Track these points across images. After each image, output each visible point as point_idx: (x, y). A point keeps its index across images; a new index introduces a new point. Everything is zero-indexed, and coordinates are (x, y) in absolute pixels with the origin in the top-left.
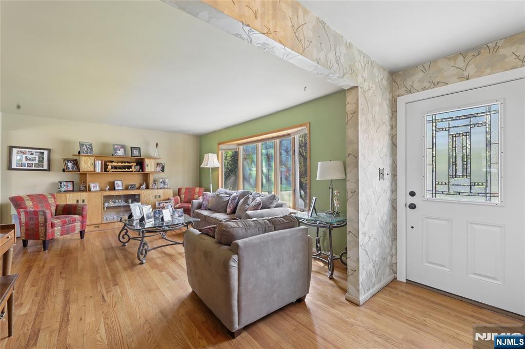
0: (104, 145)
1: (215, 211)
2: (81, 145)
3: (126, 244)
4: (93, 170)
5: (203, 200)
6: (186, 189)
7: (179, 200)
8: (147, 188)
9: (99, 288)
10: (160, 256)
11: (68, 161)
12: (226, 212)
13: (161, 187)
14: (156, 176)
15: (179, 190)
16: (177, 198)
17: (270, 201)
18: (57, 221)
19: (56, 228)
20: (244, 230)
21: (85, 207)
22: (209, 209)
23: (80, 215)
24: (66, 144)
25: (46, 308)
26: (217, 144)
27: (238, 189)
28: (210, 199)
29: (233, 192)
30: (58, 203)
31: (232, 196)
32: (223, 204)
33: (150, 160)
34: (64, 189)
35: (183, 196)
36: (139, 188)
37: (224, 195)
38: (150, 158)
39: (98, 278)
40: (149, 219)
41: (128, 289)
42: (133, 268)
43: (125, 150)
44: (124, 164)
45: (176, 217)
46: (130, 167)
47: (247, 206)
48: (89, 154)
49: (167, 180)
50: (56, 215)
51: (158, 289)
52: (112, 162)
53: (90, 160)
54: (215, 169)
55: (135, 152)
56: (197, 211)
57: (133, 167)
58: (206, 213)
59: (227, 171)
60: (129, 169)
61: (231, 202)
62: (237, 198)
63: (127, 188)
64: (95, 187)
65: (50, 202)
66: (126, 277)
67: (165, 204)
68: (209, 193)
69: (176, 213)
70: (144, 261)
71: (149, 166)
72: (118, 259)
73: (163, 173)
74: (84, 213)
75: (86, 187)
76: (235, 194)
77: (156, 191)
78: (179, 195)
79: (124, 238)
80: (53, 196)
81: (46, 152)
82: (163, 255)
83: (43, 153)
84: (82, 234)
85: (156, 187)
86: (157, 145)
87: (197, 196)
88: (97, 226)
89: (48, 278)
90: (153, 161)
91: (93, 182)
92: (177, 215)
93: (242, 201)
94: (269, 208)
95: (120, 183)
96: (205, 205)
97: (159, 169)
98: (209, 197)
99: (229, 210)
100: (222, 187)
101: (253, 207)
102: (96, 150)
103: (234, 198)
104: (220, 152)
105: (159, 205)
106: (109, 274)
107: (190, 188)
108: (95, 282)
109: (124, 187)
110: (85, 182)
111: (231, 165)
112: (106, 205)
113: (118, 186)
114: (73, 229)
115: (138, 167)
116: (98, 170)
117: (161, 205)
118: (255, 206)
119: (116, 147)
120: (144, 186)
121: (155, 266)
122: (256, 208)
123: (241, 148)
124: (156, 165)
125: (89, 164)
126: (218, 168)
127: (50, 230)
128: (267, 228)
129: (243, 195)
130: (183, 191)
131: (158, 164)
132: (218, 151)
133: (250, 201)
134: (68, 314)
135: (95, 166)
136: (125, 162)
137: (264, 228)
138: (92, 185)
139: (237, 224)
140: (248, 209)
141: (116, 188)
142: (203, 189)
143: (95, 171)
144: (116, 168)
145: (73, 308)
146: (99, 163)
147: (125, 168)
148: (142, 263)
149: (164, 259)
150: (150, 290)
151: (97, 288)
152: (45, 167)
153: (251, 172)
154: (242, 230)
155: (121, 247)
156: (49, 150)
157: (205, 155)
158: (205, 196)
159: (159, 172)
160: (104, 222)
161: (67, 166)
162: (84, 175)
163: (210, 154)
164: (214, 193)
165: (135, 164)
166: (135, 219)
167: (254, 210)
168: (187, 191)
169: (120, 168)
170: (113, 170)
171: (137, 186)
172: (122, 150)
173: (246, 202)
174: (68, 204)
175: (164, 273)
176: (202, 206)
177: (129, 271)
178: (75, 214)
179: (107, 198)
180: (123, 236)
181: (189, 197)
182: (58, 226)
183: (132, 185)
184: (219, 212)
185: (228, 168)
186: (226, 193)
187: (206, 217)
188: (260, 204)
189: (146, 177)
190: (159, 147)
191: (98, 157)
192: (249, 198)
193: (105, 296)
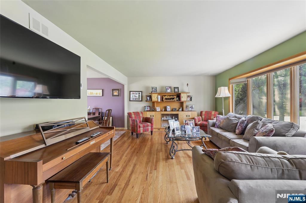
0: (162, 88)
1: (226, 130)
2: (152, 88)
3: (168, 143)
4: (157, 100)
5: (217, 121)
6: (206, 112)
7: (201, 119)
8: (183, 110)
9: (148, 168)
10: (184, 156)
11: (148, 96)
12: (235, 132)
13: (190, 110)
14: (188, 103)
15: (201, 112)
16: (200, 118)
17: (287, 129)
18: (141, 125)
19: (141, 129)
20: (249, 168)
21: (153, 119)
22: (221, 128)
23: (150, 123)
24: (147, 88)
25: (125, 171)
26: (228, 80)
27: (247, 114)
28: (222, 120)
29: (242, 116)
30: (143, 116)
31: (240, 120)
32: (234, 125)
33: (183, 94)
34: (147, 109)
35: (203, 117)
36: (178, 110)
37: (234, 118)
38: (184, 93)
39: (150, 161)
40: (177, 131)
41: (160, 175)
42: (167, 160)
43: (171, 89)
44: (170, 97)
45: (194, 132)
46: (173, 98)
47: (256, 130)
48: (155, 93)
49: (193, 106)
50: (143, 122)
51: (176, 183)
52: (165, 96)
53: (156, 95)
54: (226, 98)
55: (176, 90)
56: (212, 128)
57: (175, 99)
58: (218, 131)
59: (237, 100)
60: (173, 99)
61: (240, 125)
62: (246, 122)
63: (172, 110)
64: (158, 109)
65: (141, 116)
66: (162, 166)
67: (189, 122)
68: (221, 116)
69: (194, 129)
70: (174, 158)
71: (183, 97)
72: (162, 152)
73: (191, 102)
74: (152, 122)
75: (154, 109)
76: (244, 119)
77: (187, 112)
78: (201, 116)
79: (167, 139)
80: (142, 113)
81: (141, 93)
82: (186, 156)
83: (140, 93)
84: (152, 132)
85: (187, 110)
86: (188, 84)
87: (213, 117)
88: (159, 129)
89: (132, 154)
90: (185, 94)
91: (157, 107)
92: (195, 131)
93: (250, 125)
94: (284, 136)
95: (169, 107)
96: (218, 124)
97: (189, 99)
98: (221, 119)
99: (237, 131)
100: (233, 112)
101: (263, 133)
102: (158, 91)
103: (243, 122)
104: (231, 86)
105: (185, 122)
106: (155, 160)
107: (208, 112)
108: (147, 163)
109: (171, 109)
110: (154, 107)
111: (241, 95)
112: (163, 119)
113: (168, 109)
114: (148, 130)
115: (178, 98)
116: (159, 101)
117: (187, 122)
118: (266, 132)
119: (167, 88)
120: (181, 109)
121: (179, 163)
122: (268, 134)
123: (250, 80)
124: (187, 97)
125: (156, 97)
126: (229, 97)
127: (139, 129)
128: (286, 172)
129: (251, 120)
130: (204, 113)
131: (188, 96)
132: (229, 84)
133: (259, 127)
134: (130, 180)
135: (158, 99)
136: (171, 96)
137: (281, 171)
138: (157, 108)
139: (239, 157)
140: (257, 133)
141: (167, 110)
142: (217, 112)
143: (158, 101)
144: (167, 99)
145: (133, 177)
146: (159, 97)
147: (171, 99)
148: (172, 158)
149: (186, 159)
150: (171, 182)
151: (147, 168)
152: (140, 100)
153: (261, 100)
154: (246, 167)
155: (166, 144)
156: (141, 92)
157: (219, 88)
158: (218, 118)
159: (189, 101)
160: (162, 128)
161: (147, 99)
162: (154, 103)
163: (222, 88)
164: (225, 116)
165: (176, 97)
166: (171, 129)
167: (264, 136)
168: (206, 113)
169: (169, 99)
170: (165, 100)
171: (177, 109)
172: (170, 89)
173: (255, 127)
174: (148, 117)
175: (183, 171)
176: (216, 125)
177: (165, 162)
178: (149, 122)
179: (163, 115)
180: (167, 138)
181: (207, 117)
182: (142, 127)
183: (175, 109)
184: (229, 132)
185: (238, 97)
186: (236, 117)
187: (218, 134)
188: (272, 131)
189: (182, 104)
190: (188, 86)
191: (159, 94)
192: (258, 123)
193: (148, 175)
